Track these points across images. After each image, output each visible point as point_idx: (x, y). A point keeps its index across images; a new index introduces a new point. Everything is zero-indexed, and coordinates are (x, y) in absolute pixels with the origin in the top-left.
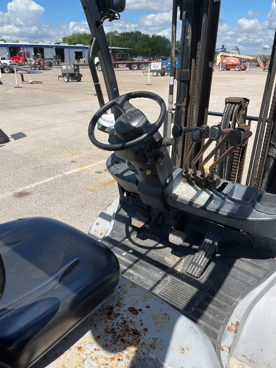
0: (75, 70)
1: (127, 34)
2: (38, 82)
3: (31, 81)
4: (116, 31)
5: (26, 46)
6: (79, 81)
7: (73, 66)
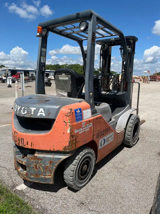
0: (48, 81)
1: (73, 65)
2: (29, 86)
3: (26, 86)
4: (67, 64)
5: (20, 70)
6: (50, 86)
7: (47, 79)
